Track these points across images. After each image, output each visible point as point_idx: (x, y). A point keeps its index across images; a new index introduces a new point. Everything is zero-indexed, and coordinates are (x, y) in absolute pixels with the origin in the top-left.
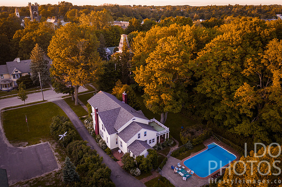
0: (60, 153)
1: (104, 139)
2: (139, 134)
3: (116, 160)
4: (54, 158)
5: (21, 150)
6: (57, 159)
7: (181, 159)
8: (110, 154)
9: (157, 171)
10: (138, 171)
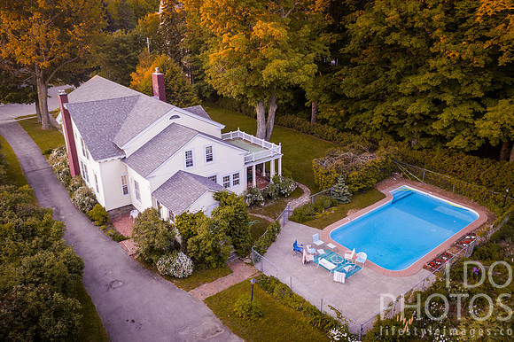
2: (189, 154)
7: (321, 226)
8: (103, 223)
9: (248, 261)
10: (184, 262)
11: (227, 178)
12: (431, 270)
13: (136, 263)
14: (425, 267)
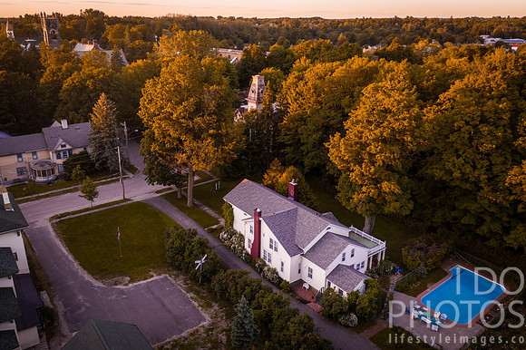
0: (197, 293)
1: (274, 265)
2: (344, 254)
3: (304, 302)
4: (190, 303)
5: (122, 292)
6: (196, 304)
8: (290, 291)
9: (382, 318)
10: (354, 318)
11: (358, 265)
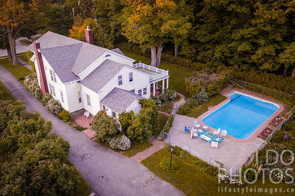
1: (57, 97)
2: (120, 77)
3: (80, 129)
7: (196, 116)
8: (68, 120)
9: (160, 138)
10: (126, 141)
11: (140, 91)
12: (262, 138)
13: (95, 143)
14: (258, 137)
